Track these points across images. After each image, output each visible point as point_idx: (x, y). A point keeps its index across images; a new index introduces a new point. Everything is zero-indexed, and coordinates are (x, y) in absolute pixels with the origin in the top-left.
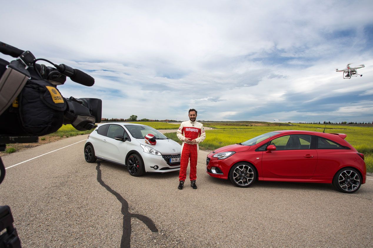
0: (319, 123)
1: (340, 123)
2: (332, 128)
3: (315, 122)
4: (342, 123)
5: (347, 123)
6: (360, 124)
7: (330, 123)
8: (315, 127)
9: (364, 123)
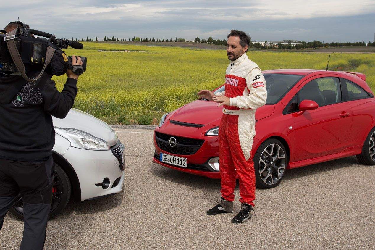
0: (97, 40)
1: (130, 40)
2: (123, 50)
3: (89, 39)
4: (133, 40)
5: (140, 41)
6: (160, 41)
7: (114, 40)
8: (94, 49)
9: (165, 40)
